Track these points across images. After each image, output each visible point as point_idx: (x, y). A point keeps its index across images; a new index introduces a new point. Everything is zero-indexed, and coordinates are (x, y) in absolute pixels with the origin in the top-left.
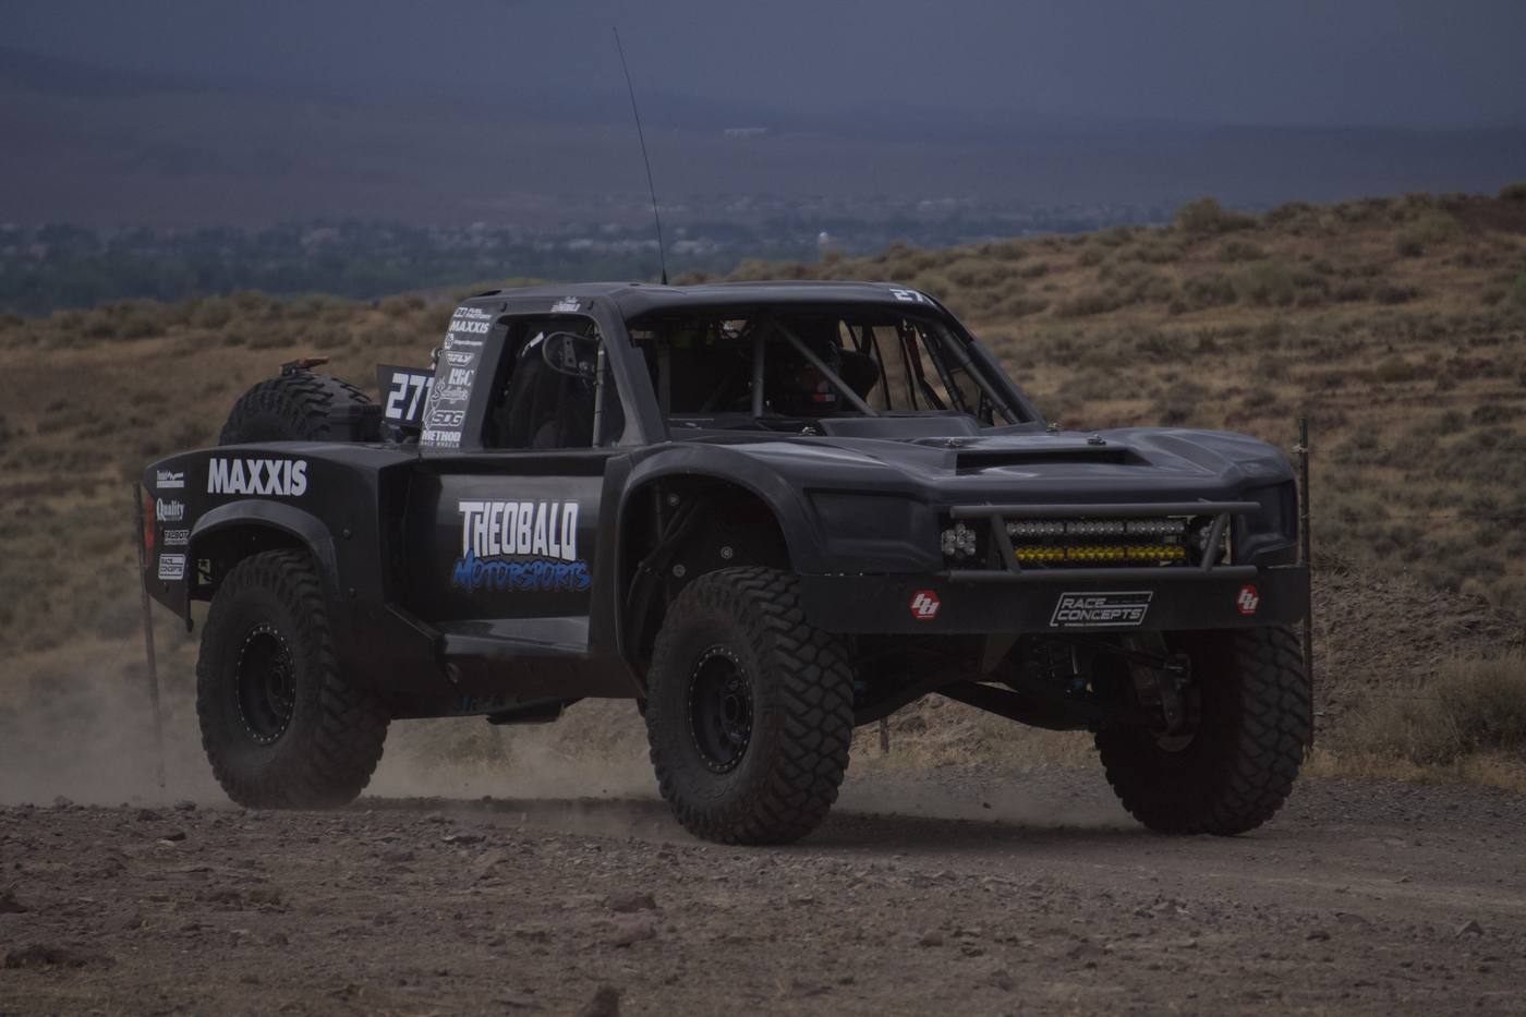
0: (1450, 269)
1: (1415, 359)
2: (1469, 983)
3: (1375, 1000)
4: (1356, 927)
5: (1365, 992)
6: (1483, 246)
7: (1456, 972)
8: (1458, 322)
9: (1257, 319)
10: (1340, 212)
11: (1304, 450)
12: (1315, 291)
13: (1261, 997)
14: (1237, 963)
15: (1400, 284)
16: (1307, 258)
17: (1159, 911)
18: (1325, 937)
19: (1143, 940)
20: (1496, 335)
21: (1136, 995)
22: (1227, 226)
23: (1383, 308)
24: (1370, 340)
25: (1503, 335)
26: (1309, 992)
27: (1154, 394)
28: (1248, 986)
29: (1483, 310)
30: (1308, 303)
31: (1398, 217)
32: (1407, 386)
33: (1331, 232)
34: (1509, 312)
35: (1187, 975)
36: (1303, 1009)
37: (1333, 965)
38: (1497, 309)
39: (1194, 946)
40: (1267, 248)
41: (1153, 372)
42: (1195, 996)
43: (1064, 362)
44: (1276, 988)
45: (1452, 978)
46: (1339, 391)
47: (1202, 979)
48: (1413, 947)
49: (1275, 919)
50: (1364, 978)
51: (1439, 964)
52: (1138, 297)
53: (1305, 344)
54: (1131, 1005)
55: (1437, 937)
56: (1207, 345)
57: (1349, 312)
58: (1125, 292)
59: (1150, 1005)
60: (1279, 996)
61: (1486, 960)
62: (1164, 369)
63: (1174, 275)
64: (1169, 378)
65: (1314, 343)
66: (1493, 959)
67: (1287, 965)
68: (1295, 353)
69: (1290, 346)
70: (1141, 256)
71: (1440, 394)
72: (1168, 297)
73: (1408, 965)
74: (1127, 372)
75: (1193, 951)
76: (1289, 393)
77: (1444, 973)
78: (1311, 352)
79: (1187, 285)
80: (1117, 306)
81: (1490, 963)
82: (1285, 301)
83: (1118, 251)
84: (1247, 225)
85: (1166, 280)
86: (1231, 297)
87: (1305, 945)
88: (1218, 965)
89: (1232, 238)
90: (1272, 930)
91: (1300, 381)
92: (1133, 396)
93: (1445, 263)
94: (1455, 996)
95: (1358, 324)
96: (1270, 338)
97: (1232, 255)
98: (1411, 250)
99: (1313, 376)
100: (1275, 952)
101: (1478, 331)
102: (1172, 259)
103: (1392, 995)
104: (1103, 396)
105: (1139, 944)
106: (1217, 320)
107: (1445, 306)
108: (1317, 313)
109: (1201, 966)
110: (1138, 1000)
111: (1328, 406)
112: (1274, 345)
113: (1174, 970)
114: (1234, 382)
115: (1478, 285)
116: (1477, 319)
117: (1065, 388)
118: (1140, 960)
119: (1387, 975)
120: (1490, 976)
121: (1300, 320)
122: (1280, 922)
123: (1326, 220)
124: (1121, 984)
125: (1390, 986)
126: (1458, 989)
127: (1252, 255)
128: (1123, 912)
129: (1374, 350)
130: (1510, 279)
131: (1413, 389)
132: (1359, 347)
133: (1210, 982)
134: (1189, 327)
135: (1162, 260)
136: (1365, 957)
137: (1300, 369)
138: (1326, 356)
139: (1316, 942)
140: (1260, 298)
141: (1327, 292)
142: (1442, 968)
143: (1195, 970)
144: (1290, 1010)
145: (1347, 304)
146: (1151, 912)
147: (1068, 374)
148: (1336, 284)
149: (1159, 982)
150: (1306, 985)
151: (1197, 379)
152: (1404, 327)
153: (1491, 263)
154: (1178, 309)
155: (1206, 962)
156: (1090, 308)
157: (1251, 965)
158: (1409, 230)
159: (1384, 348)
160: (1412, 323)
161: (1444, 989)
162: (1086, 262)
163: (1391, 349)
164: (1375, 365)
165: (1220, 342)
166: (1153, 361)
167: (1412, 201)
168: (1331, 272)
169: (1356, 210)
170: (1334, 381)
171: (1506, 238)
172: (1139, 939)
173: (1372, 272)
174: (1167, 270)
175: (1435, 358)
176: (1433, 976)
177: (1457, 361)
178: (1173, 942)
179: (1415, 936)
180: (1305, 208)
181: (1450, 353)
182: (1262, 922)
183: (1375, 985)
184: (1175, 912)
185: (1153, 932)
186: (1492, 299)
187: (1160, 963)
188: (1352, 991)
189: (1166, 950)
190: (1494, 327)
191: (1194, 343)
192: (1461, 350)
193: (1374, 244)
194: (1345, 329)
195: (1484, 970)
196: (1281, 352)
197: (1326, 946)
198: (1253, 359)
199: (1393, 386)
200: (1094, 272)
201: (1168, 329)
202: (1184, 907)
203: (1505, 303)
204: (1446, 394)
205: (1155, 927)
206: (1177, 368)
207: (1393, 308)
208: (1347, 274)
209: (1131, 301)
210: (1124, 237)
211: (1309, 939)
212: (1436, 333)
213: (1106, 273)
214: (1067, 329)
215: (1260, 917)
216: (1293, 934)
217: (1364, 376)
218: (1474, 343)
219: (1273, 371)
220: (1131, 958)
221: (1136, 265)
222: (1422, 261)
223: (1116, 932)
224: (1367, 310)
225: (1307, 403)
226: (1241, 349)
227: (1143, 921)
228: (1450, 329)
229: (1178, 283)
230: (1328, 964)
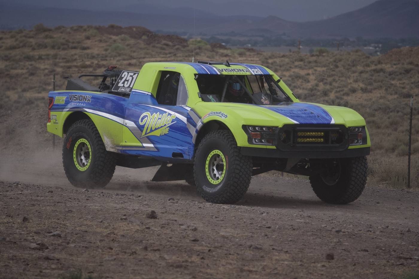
0: (97, 43)
1: (88, 63)
2: (84, 203)
3: (61, 206)
4: (59, 190)
5: (59, 204)
6: (104, 38)
7: (81, 200)
8: (98, 55)
9: (52, 52)
10: (72, 28)
11: (54, 81)
12: (66, 46)
13: (35, 205)
14: (31, 197)
15: (85, 46)
16: (64, 39)
17: (14, 186)
18: (52, 192)
19: (9, 192)
20: (106, 58)
21: (6, 204)
22: (45, 30)
23: (81, 51)
24: (78, 58)
25: (108, 58)
26: (46, 204)
27: (27, 69)
28: (33, 203)
29: (104, 53)
30: (64, 49)
31: (85, 30)
32: (86, 69)
33: (70, 33)
34: (109, 53)
35: (19, 200)
36: (44, 208)
37: (53, 198)
38: (107, 52)
39: (21, 194)
40: (55, 36)
41: (27, 63)
42: (20, 205)
43: (6, 60)
44: (39, 203)
45: (80, 201)
46: (71, 70)
47: (22, 201)
48: (72, 194)
49: (41, 188)
50: (59, 201)
51: (77, 198)
52: (24, 46)
53: (63, 59)
54: (4, 207)
55: (78, 192)
56: (40, 58)
57: (73, 52)
58: (21, 45)
59: (9, 207)
60: (39, 205)
61: (88, 197)
62: (30, 63)
63: (33, 41)
64: (31, 65)
65: (65, 58)
66: (89, 197)
67: (42, 198)
68: (61, 61)
69: (59, 59)
70: (25, 36)
71: (94, 71)
72: (31, 46)
73: (70, 198)
74: (22, 63)
75: (21, 195)
76: (59, 70)
77: (78, 200)
78: (64, 60)
79: (36, 44)
80: (19, 48)
81: (89, 198)
82: (59, 48)
83: (20, 35)
84: (50, 30)
85: (31, 42)
86: (46, 47)
87: (47, 194)
88: (26, 198)
89: (47, 33)
90: (40, 190)
91: (62, 67)
92: (22, 69)
93: (96, 41)
94: (80, 205)
95: (75, 54)
96: (55, 56)
97: (47, 37)
98: (88, 38)
99: (64, 66)
100: (40, 195)
101: (103, 57)
102: (32, 37)
103: (65, 205)
104: (15, 69)
105: (8, 193)
106: (43, 52)
107: (95, 51)
108: (66, 52)
109: (22, 198)
110: (6, 206)
111: (68, 73)
112: (56, 59)
113: (16, 199)
114: (47, 66)
115: (103, 47)
116: (103, 54)
117: (6, 66)
118: (8, 197)
119: (65, 201)
120: (89, 201)
121: (62, 53)
122: (42, 189)
123: (69, 30)
124: (2, 202)
125: (65, 203)
126: (81, 204)
127: (51, 37)
128: (5, 186)
129: (79, 61)
130: (110, 46)
131: (87, 70)
132: (76, 60)
133: (24, 202)
134: (36, 53)
135: (30, 37)
136: (61, 196)
137: (61, 64)
138: (68, 62)
139: (50, 193)
140: (53, 47)
141: (68, 46)
142: (78, 199)
143: (20, 199)
144: (41, 208)
145: (73, 50)
146: (12, 186)
147: (7, 63)
148: (71, 45)
149: (12, 202)
150: (46, 202)
151: (37, 65)
152: (86, 56)
153: (106, 42)
154: (34, 49)
155: (23, 197)
156: (13, 48)
157: (34, 198)
158: (87, 34)
159: (81, 60)
160: (88, 55)
161: (78, 203)
162: (12, 37)
163: (83, 61)
164: (79, 64)
165: (43, 57)
166: (27, 61)
167: (88, 27)
168: (69, 42)
169: (75, 28)
170: (69, 67)
171: (109, 36)
172: (8, 192)
173: (79, 42)
174: (31, 40)
175: (93, 63)
176: (75, 201)
177: (97, 64)
178: (16, 193)
179: (73, 192)
180: (63, 27)
181: (96, 62)
182: (38, 189)
183: (62, 203)
184: (18, 186)
185: (12, 190)
186: (106, 50)
187: (13, 197)
188: (56, 204)
189: (14, 195)
190: (106, 56)
191: (37, 57)
192: (99, 62)
193: (80, 36)
194: (72, 55)
195: (87, 199)
196: (57, 60)
197: (52, 194)
198: (51, 62)
199: (83, 69)
200: (14, 39)
201: (31, 54)
202: (20, 185)
203: (109, 51)
204: (95, 71)
205: (12, 189)
206: (33, 63)
207: (83, 51)
208: (73, 43)
209: (22, 47)
210: (21, 32)
211: (48, 192)
212: (93, 57)
213: (17, 40)
214: (7, 53)
215: (38, 187)
216: (45, 191)
217: (76, 67)
218: (102, 60)
219: (56, 65)
220: (6, 196)
221: (24, 38)
222: (90, 41)
223: (3, 190)
224: (78, 51)
225: (63, 72)
226: (48, 59)
227: (10, 188)
228: (96, 56)
229: (34, 43)
230: (52, 198)
